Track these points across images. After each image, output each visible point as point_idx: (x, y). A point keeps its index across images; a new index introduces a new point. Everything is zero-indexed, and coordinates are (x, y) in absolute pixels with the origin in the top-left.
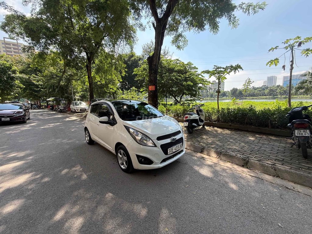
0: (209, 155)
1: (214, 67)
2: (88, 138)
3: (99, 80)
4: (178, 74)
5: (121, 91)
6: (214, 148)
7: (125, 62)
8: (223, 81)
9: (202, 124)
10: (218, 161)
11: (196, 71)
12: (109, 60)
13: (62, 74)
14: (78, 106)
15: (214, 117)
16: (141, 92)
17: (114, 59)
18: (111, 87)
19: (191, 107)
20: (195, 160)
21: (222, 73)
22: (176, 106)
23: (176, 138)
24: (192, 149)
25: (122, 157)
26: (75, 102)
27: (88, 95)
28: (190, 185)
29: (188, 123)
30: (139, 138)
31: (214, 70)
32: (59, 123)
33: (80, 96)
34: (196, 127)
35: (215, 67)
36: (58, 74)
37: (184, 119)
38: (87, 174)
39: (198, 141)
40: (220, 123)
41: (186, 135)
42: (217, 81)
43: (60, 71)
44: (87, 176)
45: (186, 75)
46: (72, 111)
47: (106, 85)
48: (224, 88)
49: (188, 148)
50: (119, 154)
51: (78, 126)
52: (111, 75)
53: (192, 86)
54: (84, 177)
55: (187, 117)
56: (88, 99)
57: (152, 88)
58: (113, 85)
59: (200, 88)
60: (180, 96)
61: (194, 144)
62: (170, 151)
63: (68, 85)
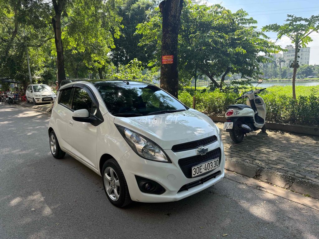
0: (269, 182)
1: (288, 18)
2: (54, 148)
3: (75, 46)
4: (218, 33)
5: (112, 67)
6: (281, 171)
7: (121, 13)
8: (306, 44)
9: (261, 125)
10: (287, 193)
11: (254, 27)
12: (93, 8)
13: (11, 36)
14: (38, 93)
15: (284, 114)
16: (150, 68)
17: (100, 8)
18: (96, 59)
19: (240, 94)
20: (243, 191)
21: (303, 30)
22: (212, 93)
23: (207, 149)
24: (240, 171)
25: (112, 180)
26: (34, 85)
27: (56, 74)
28: (231, 234)
29: (232, 123)
30: (140, 146)
31: (286, 25)
32: (6, 121)
33: (42, 76)
34: (248, 131)
35: (290, 18)
36: (4, 36)
37: (226, 116)
38: (52, 207)
39: (251, 157)
40: (296, 125)
41: (229, 146)
42: (294, 45)
43: (9, 32)
44: (52, 210)
45: (233, 35)
46: (29, 102)
47: (87, 56)
48: (308, 59)
49: (232, 169)
50: (106, 174)
51: (38, 127)
52: (96, 37)
53: (245, 56)
54: (47, 211)
55: (231, 113)
56: (55, 81)
57: (167, 59)
58: (99, 54)
59: (260, 59)
60: (221, 76)
61: (243, 162)
62: (195, 171)
63: (21, 57)
